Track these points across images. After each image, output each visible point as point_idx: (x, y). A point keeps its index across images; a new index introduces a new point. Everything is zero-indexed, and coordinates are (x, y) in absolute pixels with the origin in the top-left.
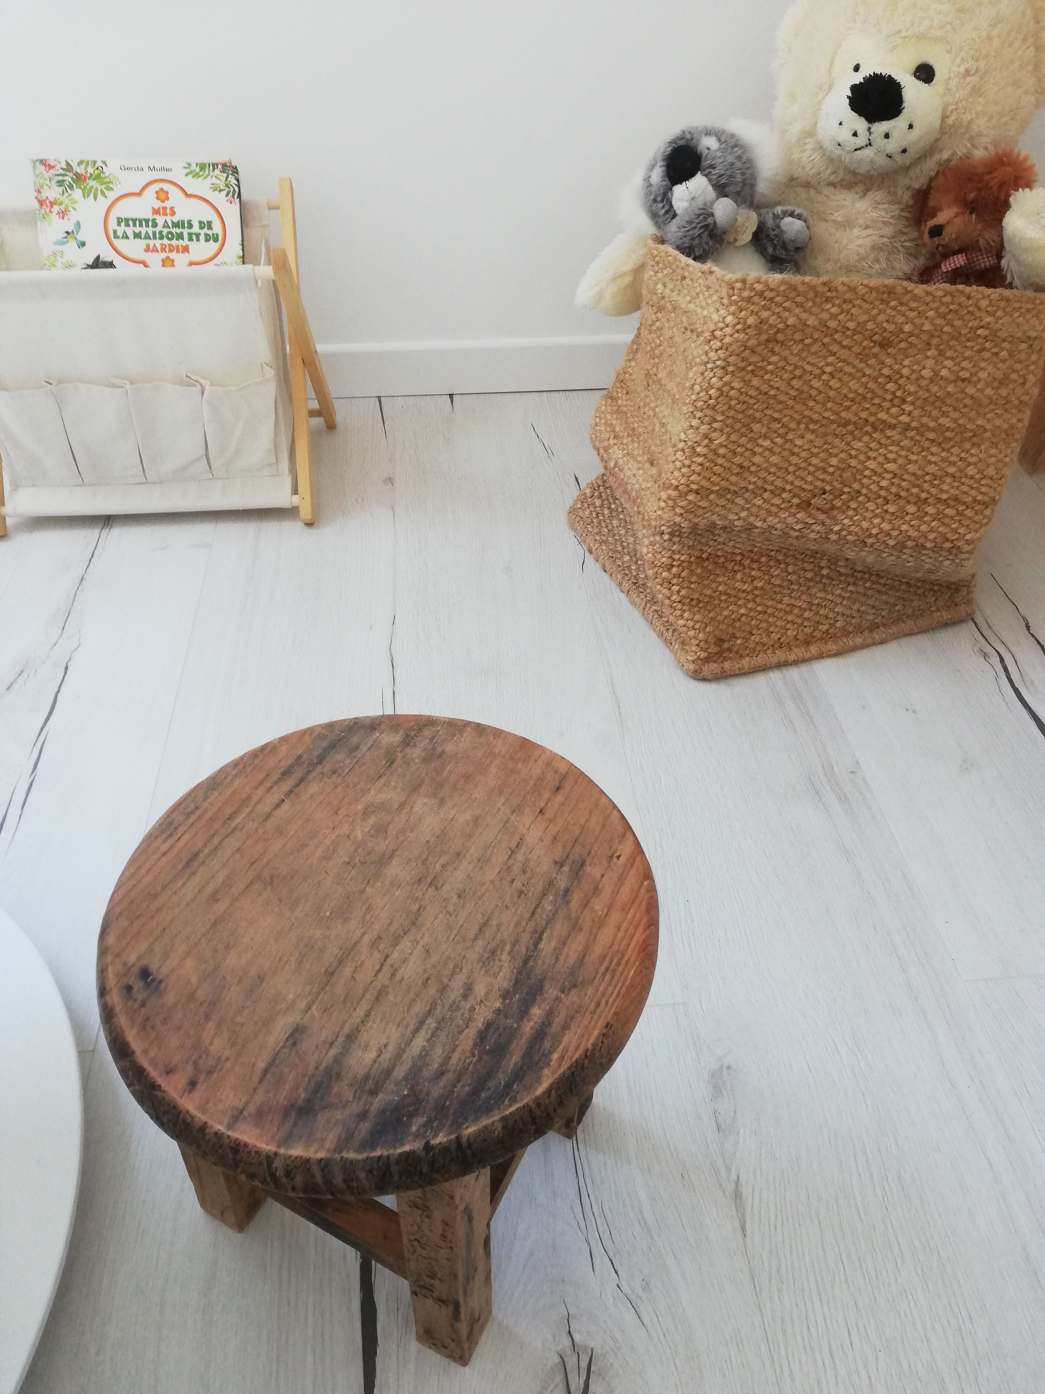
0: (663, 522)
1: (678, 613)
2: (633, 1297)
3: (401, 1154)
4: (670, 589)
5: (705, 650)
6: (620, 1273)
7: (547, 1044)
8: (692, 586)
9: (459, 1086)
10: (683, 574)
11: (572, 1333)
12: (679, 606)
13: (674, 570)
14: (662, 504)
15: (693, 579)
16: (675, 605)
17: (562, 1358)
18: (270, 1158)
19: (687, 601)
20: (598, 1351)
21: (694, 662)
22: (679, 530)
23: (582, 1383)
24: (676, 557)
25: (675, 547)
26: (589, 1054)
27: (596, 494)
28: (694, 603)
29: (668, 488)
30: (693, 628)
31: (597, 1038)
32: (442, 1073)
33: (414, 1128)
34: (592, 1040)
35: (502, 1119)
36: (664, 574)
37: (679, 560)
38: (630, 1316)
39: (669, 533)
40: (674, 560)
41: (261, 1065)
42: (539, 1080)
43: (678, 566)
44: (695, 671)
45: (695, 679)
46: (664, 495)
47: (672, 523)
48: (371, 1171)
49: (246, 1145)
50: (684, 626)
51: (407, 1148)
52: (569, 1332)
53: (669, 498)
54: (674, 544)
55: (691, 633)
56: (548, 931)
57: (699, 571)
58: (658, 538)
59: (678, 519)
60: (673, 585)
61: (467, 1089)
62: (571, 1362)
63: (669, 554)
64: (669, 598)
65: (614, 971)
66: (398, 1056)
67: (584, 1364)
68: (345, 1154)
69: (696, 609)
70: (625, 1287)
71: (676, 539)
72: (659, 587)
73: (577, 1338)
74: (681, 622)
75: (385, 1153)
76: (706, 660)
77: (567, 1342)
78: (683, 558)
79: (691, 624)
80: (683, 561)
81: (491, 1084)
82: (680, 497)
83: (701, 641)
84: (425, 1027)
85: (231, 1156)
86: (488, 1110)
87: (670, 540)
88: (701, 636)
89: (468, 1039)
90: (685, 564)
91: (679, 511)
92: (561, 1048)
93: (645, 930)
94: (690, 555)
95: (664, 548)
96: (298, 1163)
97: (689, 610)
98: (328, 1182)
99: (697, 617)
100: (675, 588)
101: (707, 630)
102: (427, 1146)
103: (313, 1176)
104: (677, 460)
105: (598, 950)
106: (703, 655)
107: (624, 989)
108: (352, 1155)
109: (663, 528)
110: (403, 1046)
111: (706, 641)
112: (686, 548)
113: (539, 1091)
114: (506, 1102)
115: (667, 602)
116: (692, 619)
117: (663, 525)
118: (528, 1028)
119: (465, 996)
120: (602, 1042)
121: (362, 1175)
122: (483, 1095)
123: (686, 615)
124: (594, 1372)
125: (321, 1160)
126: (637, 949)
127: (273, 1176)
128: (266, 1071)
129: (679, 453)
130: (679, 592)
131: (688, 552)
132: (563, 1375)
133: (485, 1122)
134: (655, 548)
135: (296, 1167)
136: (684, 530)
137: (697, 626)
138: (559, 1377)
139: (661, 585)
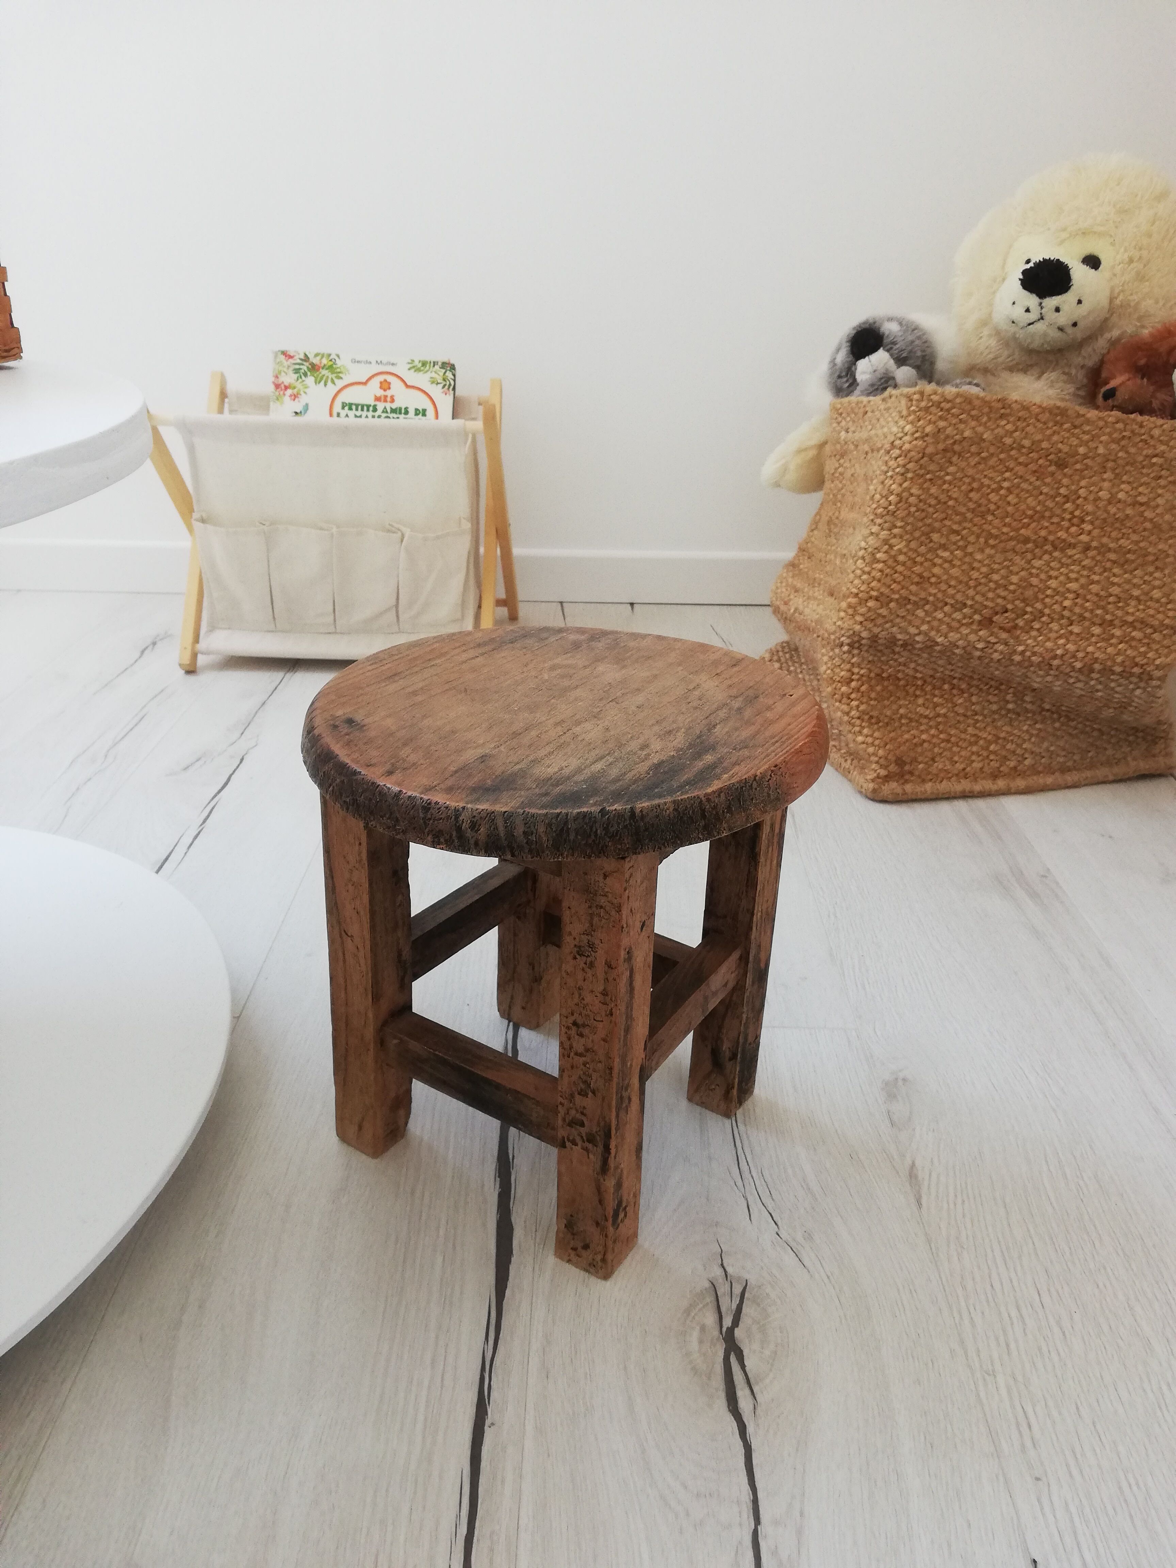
0: (843, 632)
1: (857, 729)
2: (792, 1244)
3: (579, 813)
4: (848, 704)
5: (886, 767)
6: (779, 1224)
7: (718, 771)
8: (872, 702)
9: (634, 786)
10: (863, 688)
11: (725, 1265)
12: (858, 722)
13: (853, 684)
14: (842, 614)
15: (873, 695)
16: (853, 721)
17: (712, 1283)
18: (457, 812)
19: (866, 717)
20: (752, 1281)
21: (873, 780)
22: (858, 641)
23: (734, 1306)
24: (856, 670)
25: (854, 660)
26: (757, 778)
27: (775, 658)
28: (873, 721)
29: (848, 597)
30: (873, 744)
31: (766, 771)
32: (620, 780)
33: (591, 802)
34: (761, 770)
35: (674, 802)
36: (844, 689)
37: (858, 673)
38: (789, 1259)
39: (848, 645)
40: (853, 674)
41: (453, 769)
42: (709, 785)
43: (858, 680)
44: (874, 791)
45: (873, 800)
46: (844, 605)
47: (851, 632)
48: (550, 825)
49: (437, 803)
50: (863, 743)
51: (585, 810)
52: (722, 1265)
53: (850, 606)
54: (853, 656)
55: (871, 750)
56: (722, 724)
57: (879, 688)
58: (837, 651)
59: (857, 627)
60: (852, 700)
61: (641, 787)
62: (724, 1288)
63: (848, 666)
64: (848, 714)
65: (784, 742)
66: (579, 770)
67: (738, 1290)
68: (527, 810)
69: (876, 726)
70: (783, 1234)
71: (856, 652)
72: (837, 704)
73: (730, 1270)
74: (860, 739)
75: (564, 811)
76: (887, 778)
77: (719, 1272)
78: (862, 672)
79: (870, 740)
80: (862, 676)
81: (665, 786)
82: (860, 604)
83: (880, 758)
84: (604, 760)
85: (421, 815)
86: (660, 796)
87: (849, 652)
88: (881, 752)
89: (643, 768)
90: (864, 679)
91: (859, 618)
92: (731, 772)
93: (814, 727)
94: (870, 671)
95: (844, 661)
96: (483, 814)
97: (868, 727)
98: (510, 835)
99: (876, 734)
100: (854, 703)
101: (888, 747)
102: (603, 811)
103: (496, 828)
104: (857, 568)
105: (768, 734)
106: (883, 772)
107: (793, 750)
108: (533, 811)
109: (842, 639)
110: (583, 767)
111: (886, 758)
112: (866, 662)
113: (709, 790)
114: (678, 794)
115: (846, 718)
116: (871, 736)
117: (843, 636)
118: (700, 764)
119: (642, 749)
120: (771, 776)
121: (541, 829)
122: (656, 790)
123: (865, 731)
124: (748, 1299)
125: (505, 812)
126: (807, 734)
127: (459, 829)
128: (456, 772)
129: (860, 561)
130: (858, 707)
131: (869, 666)
132: (713, 1298)
133: (656, 802)
134: (834, 661)
135: (481, 818)
136: (863, 642)
137: (877, 742)
138: (710, 1299)
139: (840, 702)
